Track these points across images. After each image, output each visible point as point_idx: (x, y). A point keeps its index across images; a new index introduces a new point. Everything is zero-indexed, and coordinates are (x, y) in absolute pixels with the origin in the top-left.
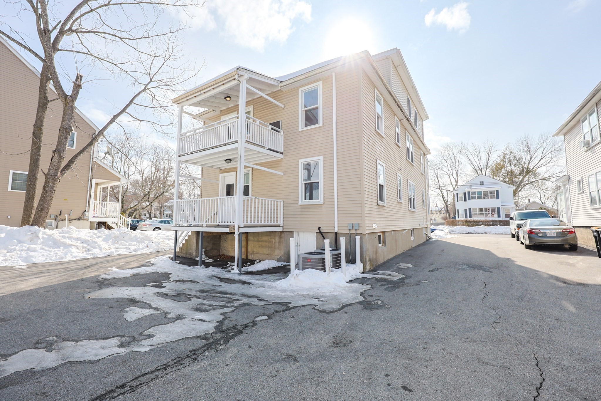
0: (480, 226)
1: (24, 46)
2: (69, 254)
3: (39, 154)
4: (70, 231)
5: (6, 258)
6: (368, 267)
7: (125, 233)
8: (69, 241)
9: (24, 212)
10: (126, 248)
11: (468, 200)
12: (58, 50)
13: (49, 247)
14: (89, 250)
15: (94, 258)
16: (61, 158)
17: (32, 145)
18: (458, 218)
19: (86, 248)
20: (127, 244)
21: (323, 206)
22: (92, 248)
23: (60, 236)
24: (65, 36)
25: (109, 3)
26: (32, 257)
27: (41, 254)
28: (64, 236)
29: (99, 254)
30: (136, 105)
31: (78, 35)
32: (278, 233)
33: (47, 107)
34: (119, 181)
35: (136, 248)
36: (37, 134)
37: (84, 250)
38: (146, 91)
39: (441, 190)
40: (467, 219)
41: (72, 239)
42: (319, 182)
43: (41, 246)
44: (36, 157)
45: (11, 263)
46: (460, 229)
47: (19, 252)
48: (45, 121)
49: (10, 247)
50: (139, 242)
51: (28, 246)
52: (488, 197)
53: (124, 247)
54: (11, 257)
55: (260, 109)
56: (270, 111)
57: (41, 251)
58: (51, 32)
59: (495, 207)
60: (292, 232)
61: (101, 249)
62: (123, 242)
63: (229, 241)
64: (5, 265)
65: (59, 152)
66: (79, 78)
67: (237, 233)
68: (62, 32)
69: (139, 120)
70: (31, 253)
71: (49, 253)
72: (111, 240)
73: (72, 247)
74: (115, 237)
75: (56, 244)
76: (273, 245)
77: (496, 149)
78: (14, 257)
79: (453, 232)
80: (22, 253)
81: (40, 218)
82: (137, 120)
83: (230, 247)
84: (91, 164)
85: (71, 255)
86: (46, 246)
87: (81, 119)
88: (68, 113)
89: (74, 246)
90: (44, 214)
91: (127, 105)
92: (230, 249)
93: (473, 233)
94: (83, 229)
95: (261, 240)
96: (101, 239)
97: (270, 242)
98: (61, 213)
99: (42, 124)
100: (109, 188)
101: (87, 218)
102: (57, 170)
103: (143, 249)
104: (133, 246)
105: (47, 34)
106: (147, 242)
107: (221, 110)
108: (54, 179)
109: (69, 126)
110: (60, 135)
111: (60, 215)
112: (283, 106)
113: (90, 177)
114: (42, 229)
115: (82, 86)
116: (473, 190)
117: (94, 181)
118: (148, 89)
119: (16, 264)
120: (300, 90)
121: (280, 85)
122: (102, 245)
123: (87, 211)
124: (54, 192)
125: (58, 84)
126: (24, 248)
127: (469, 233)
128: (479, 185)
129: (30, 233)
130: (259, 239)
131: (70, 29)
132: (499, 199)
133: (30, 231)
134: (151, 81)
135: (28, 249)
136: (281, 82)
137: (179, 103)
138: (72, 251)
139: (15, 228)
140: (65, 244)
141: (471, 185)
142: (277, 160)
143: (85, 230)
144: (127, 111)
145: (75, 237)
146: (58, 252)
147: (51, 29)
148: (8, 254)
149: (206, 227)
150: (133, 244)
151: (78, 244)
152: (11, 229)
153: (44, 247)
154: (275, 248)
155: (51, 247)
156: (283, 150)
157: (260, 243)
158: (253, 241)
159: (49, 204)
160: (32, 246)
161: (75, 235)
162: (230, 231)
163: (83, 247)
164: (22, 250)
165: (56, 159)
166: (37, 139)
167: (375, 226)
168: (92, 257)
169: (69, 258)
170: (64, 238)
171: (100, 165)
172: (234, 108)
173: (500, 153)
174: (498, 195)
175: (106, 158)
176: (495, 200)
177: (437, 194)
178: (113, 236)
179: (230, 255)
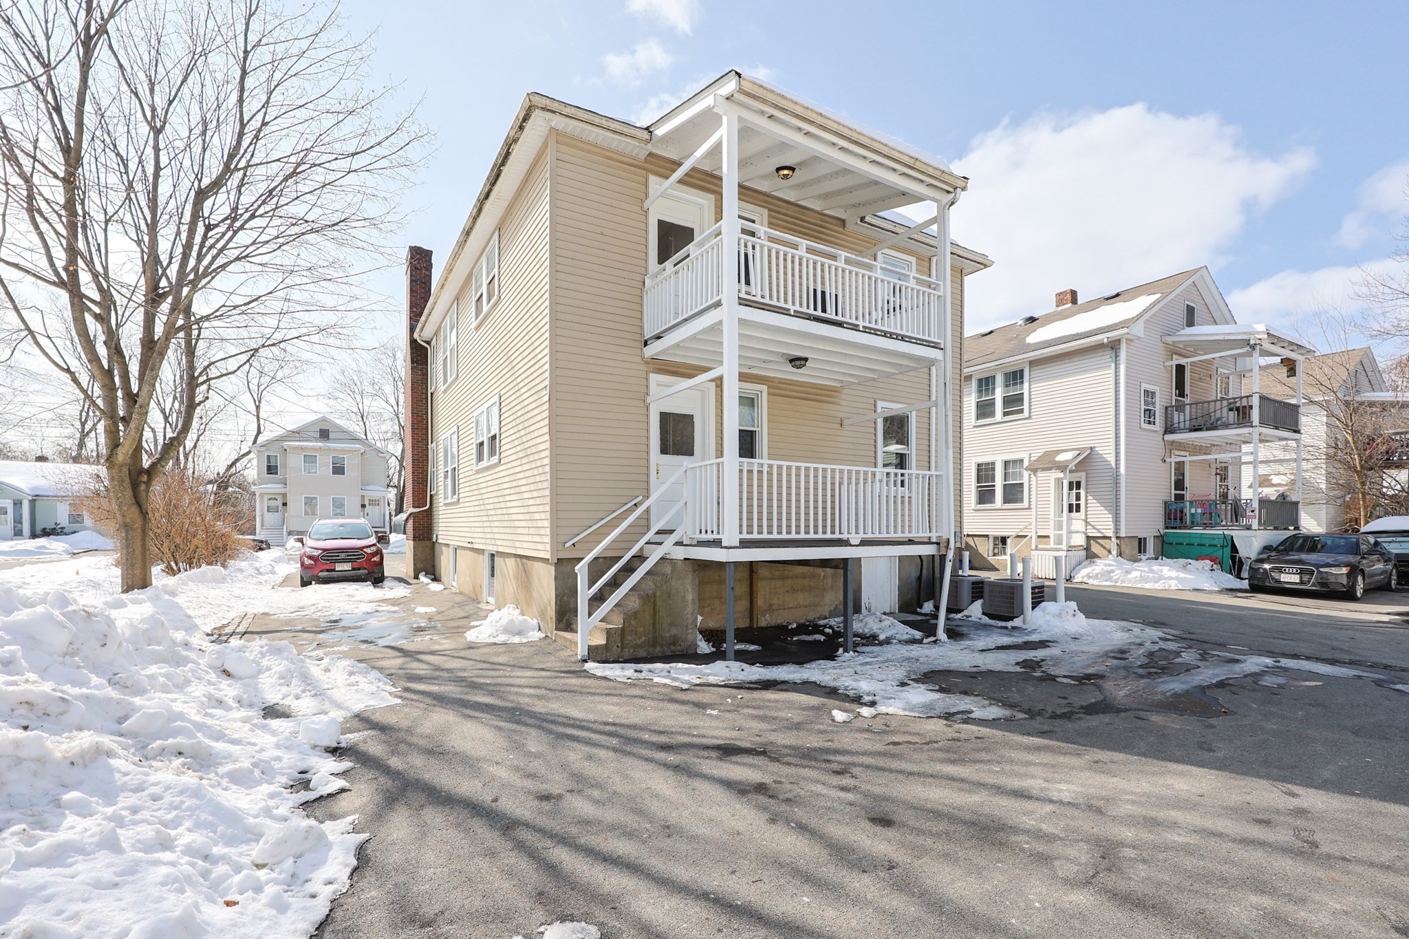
76: (821, 583)
95: (791, 573)
97: (813, 576)
154: (824, 590)
157: (790, 582)
158: (771, 579)
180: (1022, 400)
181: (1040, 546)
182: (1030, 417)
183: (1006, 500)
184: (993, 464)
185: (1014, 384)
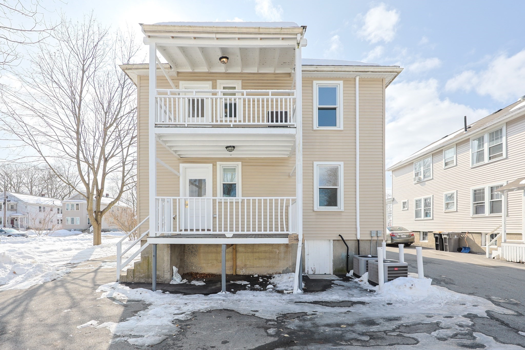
21: (344, 214)
42: (337, 188)
63: (202, 255)
76: (277, 256)
95: (258, 250)
97: (272, 252)
107: (180, 71)
120: (315, 82)
130: (255, 250)
137: (149, 37)
154: (279, 259)
157: (257, 254)
158: (245, 252)
172: (204, 75)
180: (502, 148)
181: (507, 240)
182: (507, 158)
183: (492, 211)
184: (484, 189)
185: (496, 139)
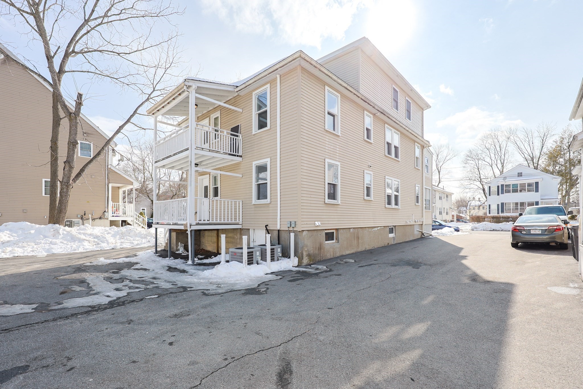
0: (508, 223)
1: (35, 72)
2: (82, 247)
3: (57, 165)
4: (85, 229)
5: (34, 249)
6: (305, 261)
7: (130, 230)
8: (84, 236)
9: (50, 213)
10: (130, 243)
11: (501, 194)
12: (65, 72)
13: (67, 241)
14: (98, 244)
15: (101, 250)
16: (71, 168)
17: (51, 157)
18: (490, 213)
19: (96, 242)
20: (132, 239)
21: (271, 206)
22: (101, 242)
23: (76, 232)
24: (70, 58)
25: (102, 22)
26: (53, 248)
27: (60, 247)
28: (80, 232)
29: (106, 247)
30: (139, 115)
31: (84, 55)
32: (239, 230)
33: (59, 124)
34: (132, 185)
35: (139, 242)
36: (54, 148)
37: (95, 243)
38: (149, 100)
39: (482, 182)
40: (498, 215)
41: (86, 235)
42: (267, 183)
43: (61, 240)
44: (54, 167)
45: (37, 253)
46: (484, 226)
47: (43, 245)
48: (59, 137)
49: (37, 241)
50: (142, 238)
51: (51, 240)
52: (525, 190)
53: (128, 241)
54: (37, 249)
55: (225, 114)
56: (232, 116)
57: (60, 244)
58: (53, 57)
59: (533, 201)
60: (249, 229)
61: (108, 243)
62: (128, 237)
63: (206, 237)
64: (32, 254)
65: (69, 163)
66: (80, 96)
67: (189, 230)
68: (67, 55)
69: (143, 129)
70: (52, 246)
71: (66, 246)
72: (118, 236)
73: (85, 241)
74: (122, 233)
75: (73, 239)
77: (553, 133)
78: (39, 248)
79: (476, 229)
80: (46, 245)
81: (60, 218)
82: (141, 129)
83: (206, 242)
84: (107, 171)
85: (83, 248)
86: (65, 240)
87: (95, 131)
88: (73, 128)
89: (87, 240)
90: (62, 215)
91: (131, 116)
92: (207, 244)
93: (499, 231)
94: (97, 227)
96: (110, 235)
97: (234, 238)
98: (85, 213)
99: (57, 140)
100: (127, 191)
101: (107, 217)
102: (69, 178)
103: (144, 243)
104: (137, 241)
105: (50, 60)
106: (149, 238)
107: (198, 116)
108: (67, 186)
109: (75, 140)
110: (69, 148)
111: (85, 215)
112: (241, 110)
113: (107, 182)
114: (62, 227)
115: (83, 103)
116: (507, 183)
117: (110, 185)
118: (151, 98)
119: (40, 254)
120: (254, 93)
121: (236, 90)
122: (109, 240)
123: (106, 211)
124: (68, 196)
125: (63, 104)
126: (47, 241)
127: (494, 230)
128: (517, 177)
129: (53, 230)
131: (73, 51)
132: (538, 192)
133: (53, 228)
134: (154, 90)
135: (51, 243)
136: (237, 87)
137: (153, 114)
138: (84, 245)
139: (42, 226)
140: (80, 239)
141: (506, 177)
142: (236, 163)
143: (99, 227)
144: (131, 121)
145: (90, 233)
146: (73, 245)
147: (52, 55)
148: (35, 246)
149: (173, 225)
150: (137, 239)
151: (90, 239)
152: (39, 227)
153: (63, 241)
155: (69, 241)
156: (241, 153)
159: (65, 206)
160: (54, 240)
161: (89, 232)
162: (184, 228)
163: (94, 242)
164: (46, 243)
165: (67, 169)
166: (54, 152)
167: (317, 223)
168: (99, 250)
169: (81, 250)
170: (80, 234)
171: (115, 171)
173: (557, 138)
174: (538, 187)
175: (119, 165)
176: (534, 193)
177: (477, 187)
178: (120, 232)
179: (207, 249)
